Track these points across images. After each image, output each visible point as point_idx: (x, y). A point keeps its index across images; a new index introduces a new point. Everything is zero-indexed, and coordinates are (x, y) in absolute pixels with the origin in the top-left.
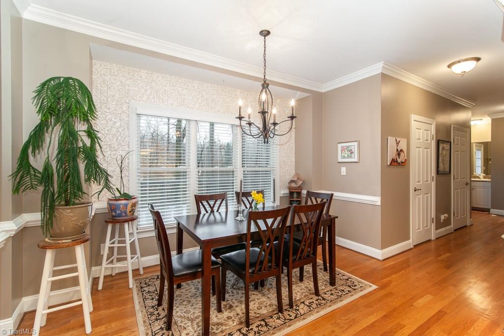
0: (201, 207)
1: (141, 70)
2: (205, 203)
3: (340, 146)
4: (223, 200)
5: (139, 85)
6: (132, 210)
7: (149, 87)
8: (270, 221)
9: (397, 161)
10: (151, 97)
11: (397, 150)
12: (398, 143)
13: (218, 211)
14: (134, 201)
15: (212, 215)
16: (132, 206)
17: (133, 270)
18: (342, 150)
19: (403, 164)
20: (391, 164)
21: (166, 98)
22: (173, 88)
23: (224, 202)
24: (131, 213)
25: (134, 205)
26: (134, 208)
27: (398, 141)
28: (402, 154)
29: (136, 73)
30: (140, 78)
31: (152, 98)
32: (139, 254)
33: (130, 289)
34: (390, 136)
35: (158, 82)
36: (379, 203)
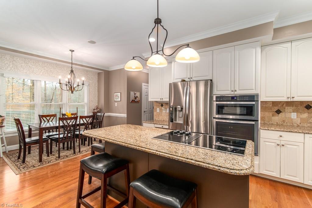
0: (42, 120)
1: (6, 55)
2: (44, 118)
3: (115, 94)
4: (54, 117)
5: (5, 62)
6: (2, 122)
7: (11, 63)
8: (69, 121)
9: (135, 101)
10: (12, 69)
11: (135, 97)
12: (135, 94)
13: (51, 121)
14: (3, 118)
15: (48, 123)
16: (2, 120)
17: (3, 152)
18: (116, 96)
19: (137, 102)
20: (131, 102)
21: (22, 69)
22: (26, 64)
23: (55, 118)
24: (1, 124)
25: (3, 120)
26: (3, 121)
27: (135, 93)
28: (137, 98)
29: (3, 56)
30: (5, 59)
31: (14, 69)
32: (5, 143)
33: (1, 157)
34: (131, 91)
35: (17, 61)
36: (126, 117)
